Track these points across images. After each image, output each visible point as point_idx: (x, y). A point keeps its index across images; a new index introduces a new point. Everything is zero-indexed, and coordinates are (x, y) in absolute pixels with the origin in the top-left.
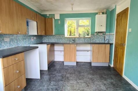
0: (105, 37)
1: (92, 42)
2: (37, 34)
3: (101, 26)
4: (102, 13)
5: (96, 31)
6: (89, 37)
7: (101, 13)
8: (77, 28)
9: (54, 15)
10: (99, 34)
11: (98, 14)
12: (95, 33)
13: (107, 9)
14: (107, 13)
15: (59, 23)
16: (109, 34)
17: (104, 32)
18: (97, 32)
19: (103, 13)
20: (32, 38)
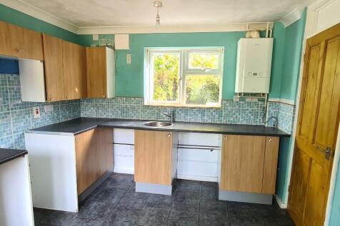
0: (264, 109)
1: (224, 121)
2: (46, 99)
3: (255, 74)
4: (260, 32)
5: (237, 91)
6: (217, 109)
7: (256, 34)
8: (183, 78)
9: (112, 36)
10: (248, 100)
11: (247, 35)
12: (234, 96)
13: (277, 21)
14: (275, 36)
15: (129, 61)
16: (278, 100)
17: (264, 94)
18: (240, 94)
19: (262, 34)
20: (35, 111)
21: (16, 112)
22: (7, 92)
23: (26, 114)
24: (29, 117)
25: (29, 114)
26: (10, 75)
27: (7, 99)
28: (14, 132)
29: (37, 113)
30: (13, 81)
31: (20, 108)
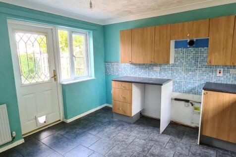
20: (218, 71)
21: (202, 70)
22: (198, 58)
23: (210, 72)
24: (213, 74)
25: (213, 72)
26: (202, 48)
27: (198, 62)
28: (198, 81)
29: (220, 73)
30: (203, 52)
31: (206, 68)
